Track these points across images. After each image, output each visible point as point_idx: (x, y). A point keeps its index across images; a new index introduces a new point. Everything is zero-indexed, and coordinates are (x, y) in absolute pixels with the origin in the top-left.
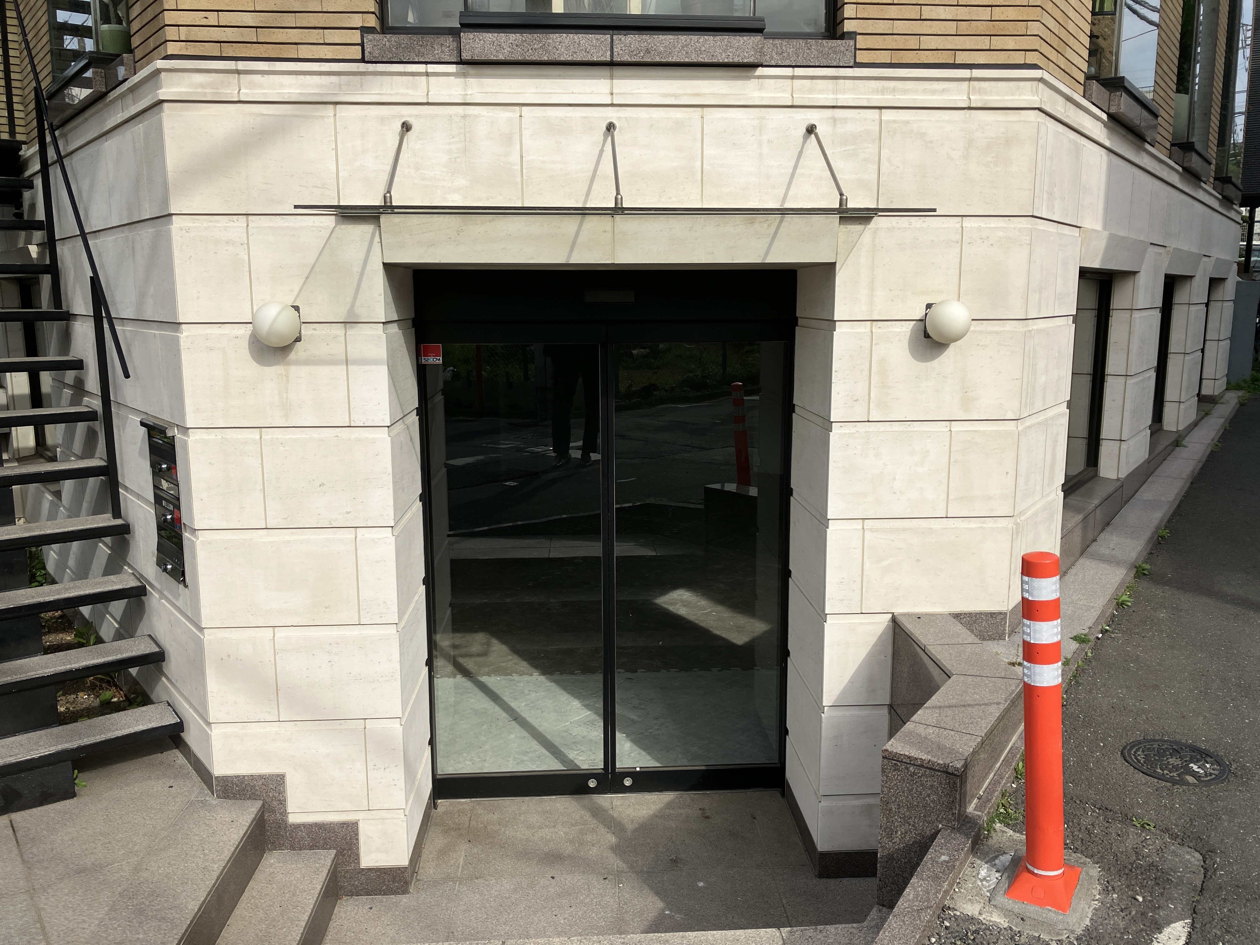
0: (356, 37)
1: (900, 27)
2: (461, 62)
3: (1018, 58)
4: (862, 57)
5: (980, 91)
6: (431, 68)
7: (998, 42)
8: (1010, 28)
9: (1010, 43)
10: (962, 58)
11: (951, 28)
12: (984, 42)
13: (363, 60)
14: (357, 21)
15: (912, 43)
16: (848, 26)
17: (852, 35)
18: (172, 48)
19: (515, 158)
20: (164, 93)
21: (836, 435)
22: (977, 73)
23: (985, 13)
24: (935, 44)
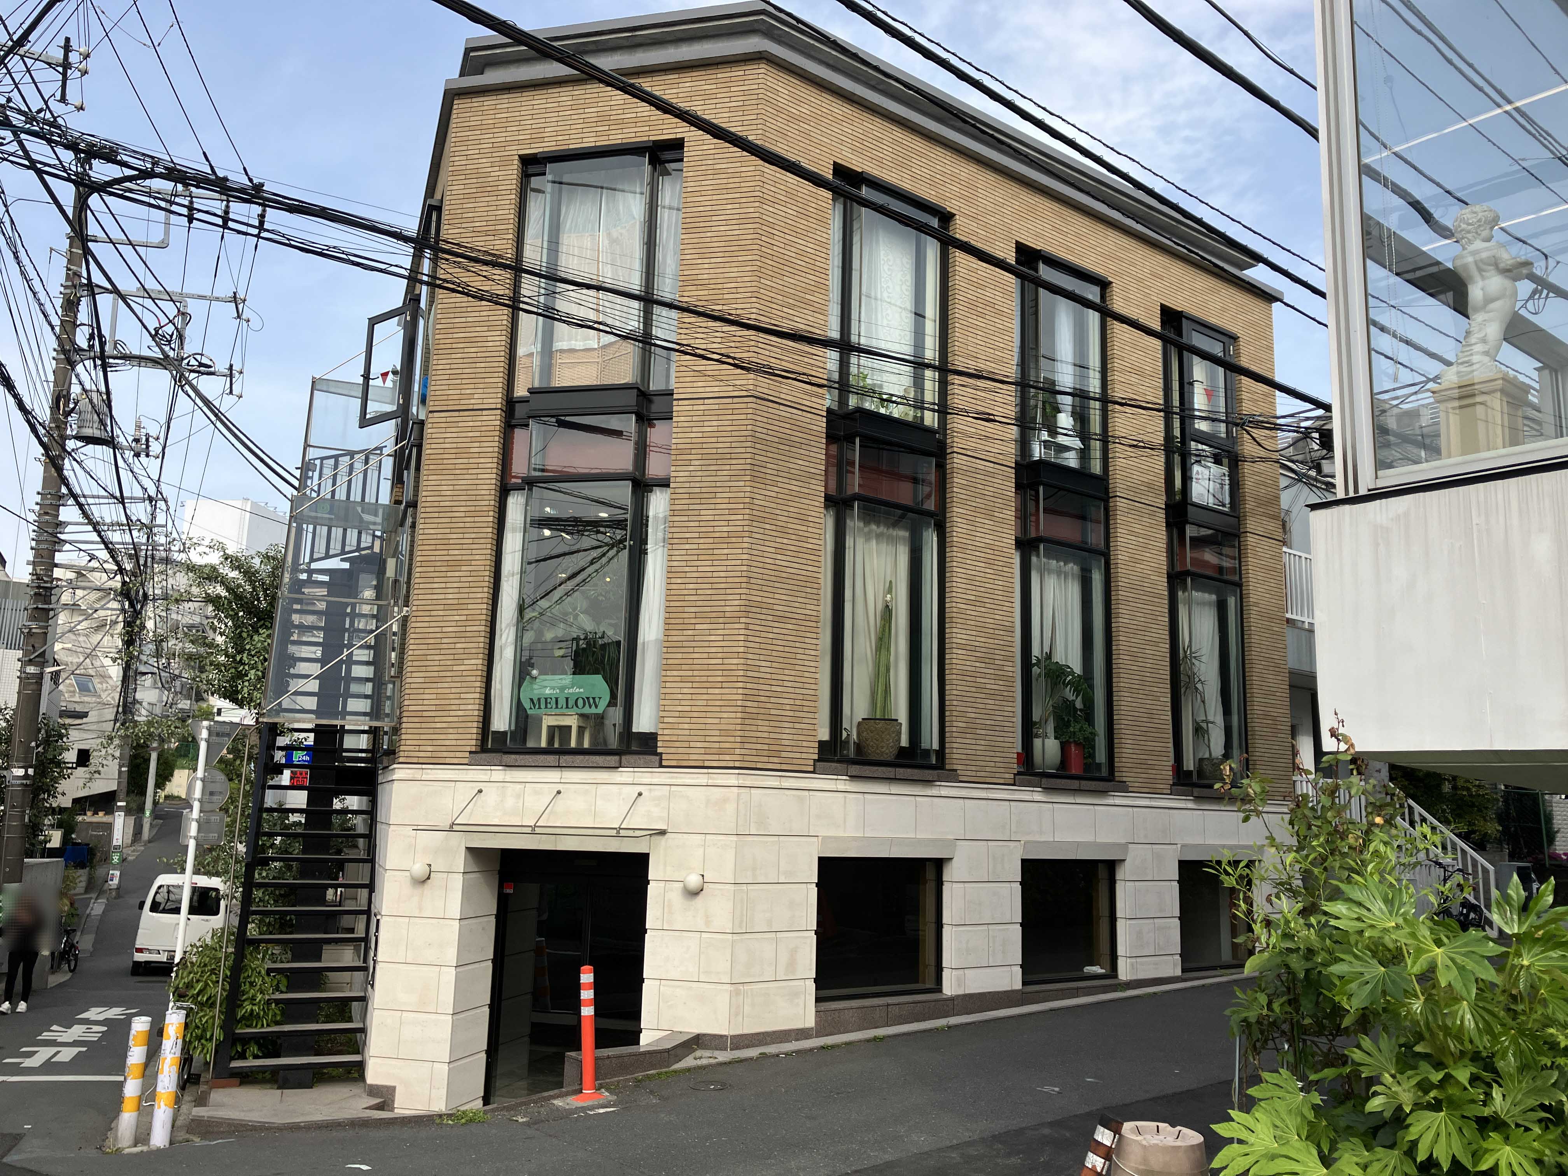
0: (467, 755)
1: (680, 750)
2: (504, 765)
3: (731, 764)
4: (664, 763)
5: (714, 778)
6: (493, 767)
7: (722, 757)
8: (727, 751)
9: (727, 757)
10: (707, 764)
11: (702, 751)
12: (716, 757)
13: (470, 764)
14: (468, 748)
15: (686, 757)
16: (659, 750)
17: (659, 754)
18: (401, 760)
19: (520, 804)
20: (394, 777)
21: (648, 935)
22: (710, 771)
23: (717, 745)
24: (695, 758)
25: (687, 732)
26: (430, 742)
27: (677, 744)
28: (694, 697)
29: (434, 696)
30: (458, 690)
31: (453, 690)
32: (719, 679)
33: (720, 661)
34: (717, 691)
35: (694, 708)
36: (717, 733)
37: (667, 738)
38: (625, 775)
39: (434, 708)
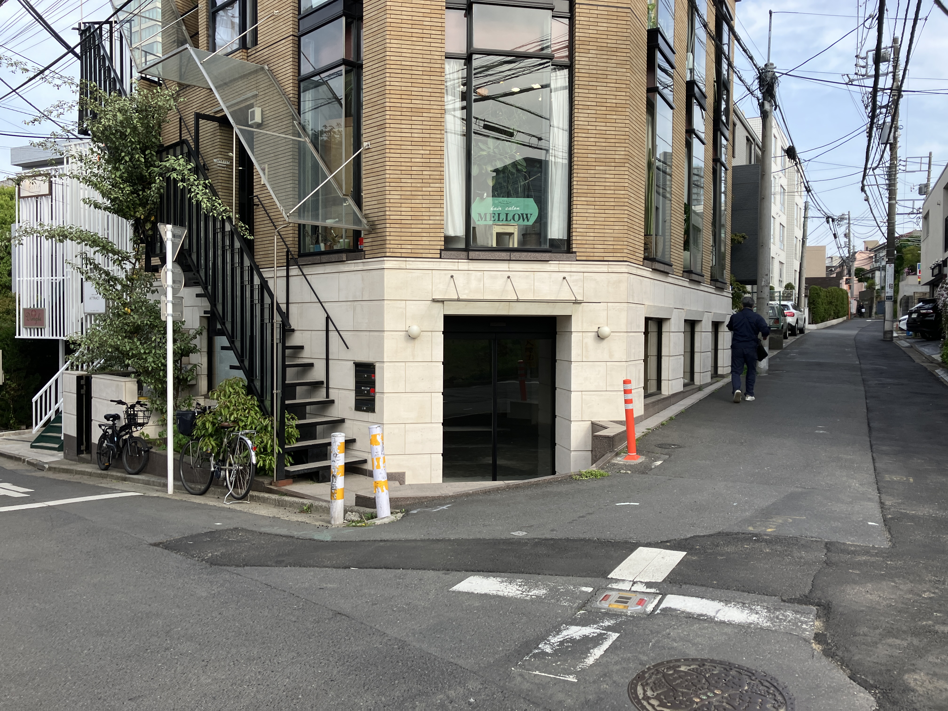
0: (438, 252)
1: (588, 250)
2: (468, 259)
3: (621, 259)
4: (578, 258)
5: (611, 268)
6: (460, 261)
7: (615, 254)
8: (619, 251)
9: (619, 255)
10: (606, 259)
11: (602, 250)
12: (612, 254)
13: (440, 258)
14: (439, 247)
15: (592, 254)
16: (574, 250)
17: (575, 252)
18: (388, 254)
19: (482, 285)
20: (385, 266)
21: (573, 365)
22: (610, 263)
23: (612, 247)
24: (598, 255)
25: (592, 238)
26: (409, 242)
27: (586, 246)
28: (596, 215)
29: (409, 209)
30: (428, 206)
31: (424, 206)
32: (613, 204)
33: (612, 192)
34: (611, 212)
35: (596, 223)
36: (612, 239)
37: (579, 242)
38: (553, 266)
39: (410, 218)
